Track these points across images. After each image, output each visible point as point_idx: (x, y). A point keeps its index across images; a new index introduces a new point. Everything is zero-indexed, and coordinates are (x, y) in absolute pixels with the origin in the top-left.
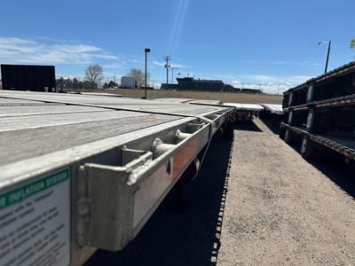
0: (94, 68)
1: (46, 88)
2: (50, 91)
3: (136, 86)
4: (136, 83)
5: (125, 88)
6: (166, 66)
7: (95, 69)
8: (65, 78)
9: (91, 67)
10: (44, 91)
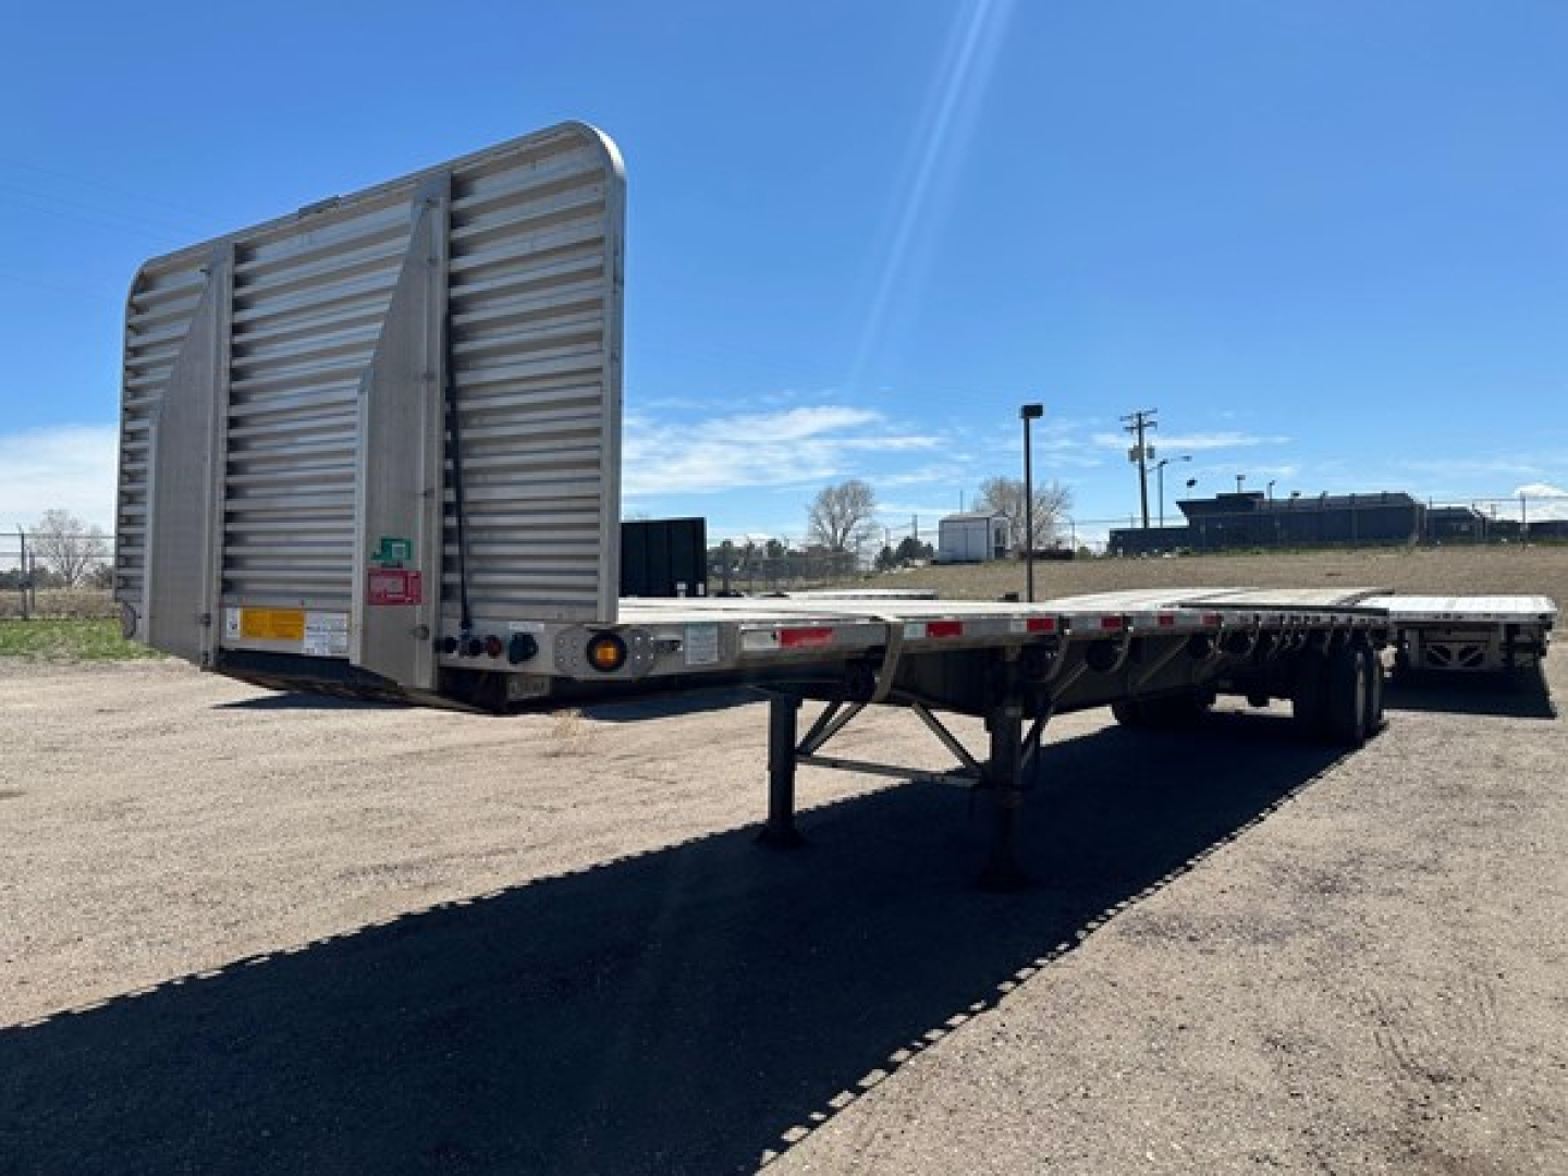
0: (842, 495)
1: (682, 586)
2: (692, 593)
3: (1000, 552)
4: (999, 536)
5: (954, 562)
6: (1136, 454)
7: (847, 499)
8: (739, 543)
9: (829, 492)
10: (673, 594)
